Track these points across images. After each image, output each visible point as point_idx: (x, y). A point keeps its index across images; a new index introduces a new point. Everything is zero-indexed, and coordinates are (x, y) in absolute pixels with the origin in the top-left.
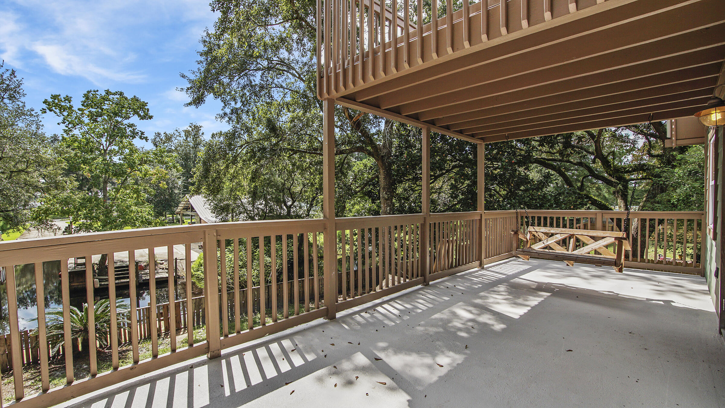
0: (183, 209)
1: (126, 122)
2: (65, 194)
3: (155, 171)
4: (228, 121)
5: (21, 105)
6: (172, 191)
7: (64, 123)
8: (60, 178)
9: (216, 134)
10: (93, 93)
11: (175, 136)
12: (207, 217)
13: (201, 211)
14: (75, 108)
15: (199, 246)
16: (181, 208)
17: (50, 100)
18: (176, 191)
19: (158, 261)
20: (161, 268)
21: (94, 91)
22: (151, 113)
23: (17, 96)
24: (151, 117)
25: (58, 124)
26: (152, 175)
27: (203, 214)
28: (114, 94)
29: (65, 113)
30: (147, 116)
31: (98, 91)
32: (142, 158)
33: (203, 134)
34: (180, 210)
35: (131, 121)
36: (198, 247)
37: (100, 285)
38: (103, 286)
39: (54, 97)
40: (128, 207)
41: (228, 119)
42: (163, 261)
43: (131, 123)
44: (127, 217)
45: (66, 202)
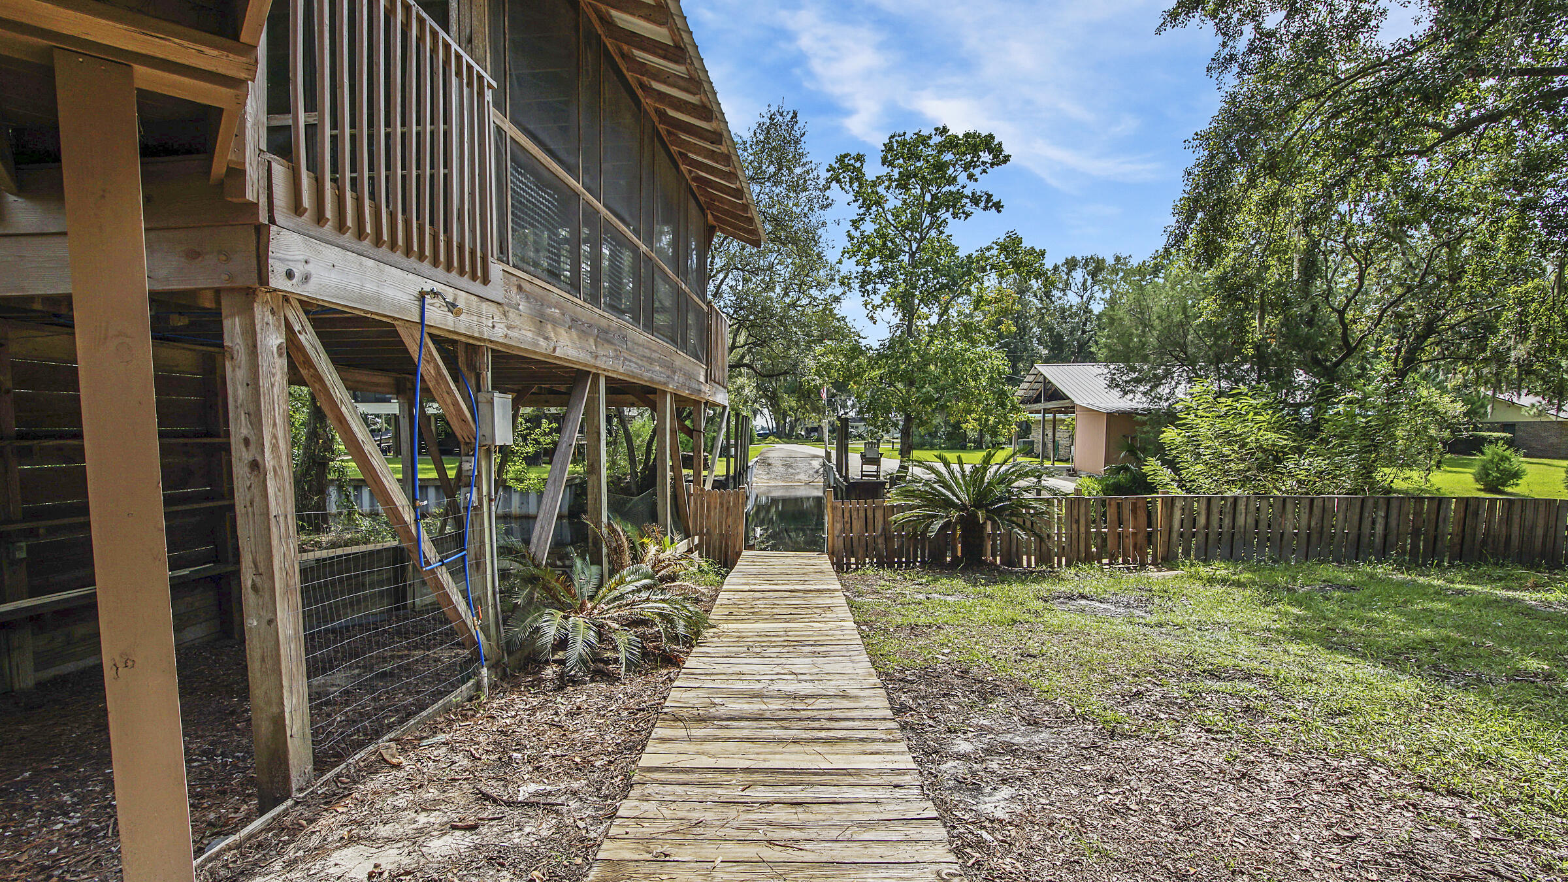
0: (1022, 403)
10: (898, 138)
12: (1091, 402)
17: (836, 163)
21: (900, 134)
24: (1007, 159)
27: (1082, 399)
30: (1000, 159)
36: (1065, 472)
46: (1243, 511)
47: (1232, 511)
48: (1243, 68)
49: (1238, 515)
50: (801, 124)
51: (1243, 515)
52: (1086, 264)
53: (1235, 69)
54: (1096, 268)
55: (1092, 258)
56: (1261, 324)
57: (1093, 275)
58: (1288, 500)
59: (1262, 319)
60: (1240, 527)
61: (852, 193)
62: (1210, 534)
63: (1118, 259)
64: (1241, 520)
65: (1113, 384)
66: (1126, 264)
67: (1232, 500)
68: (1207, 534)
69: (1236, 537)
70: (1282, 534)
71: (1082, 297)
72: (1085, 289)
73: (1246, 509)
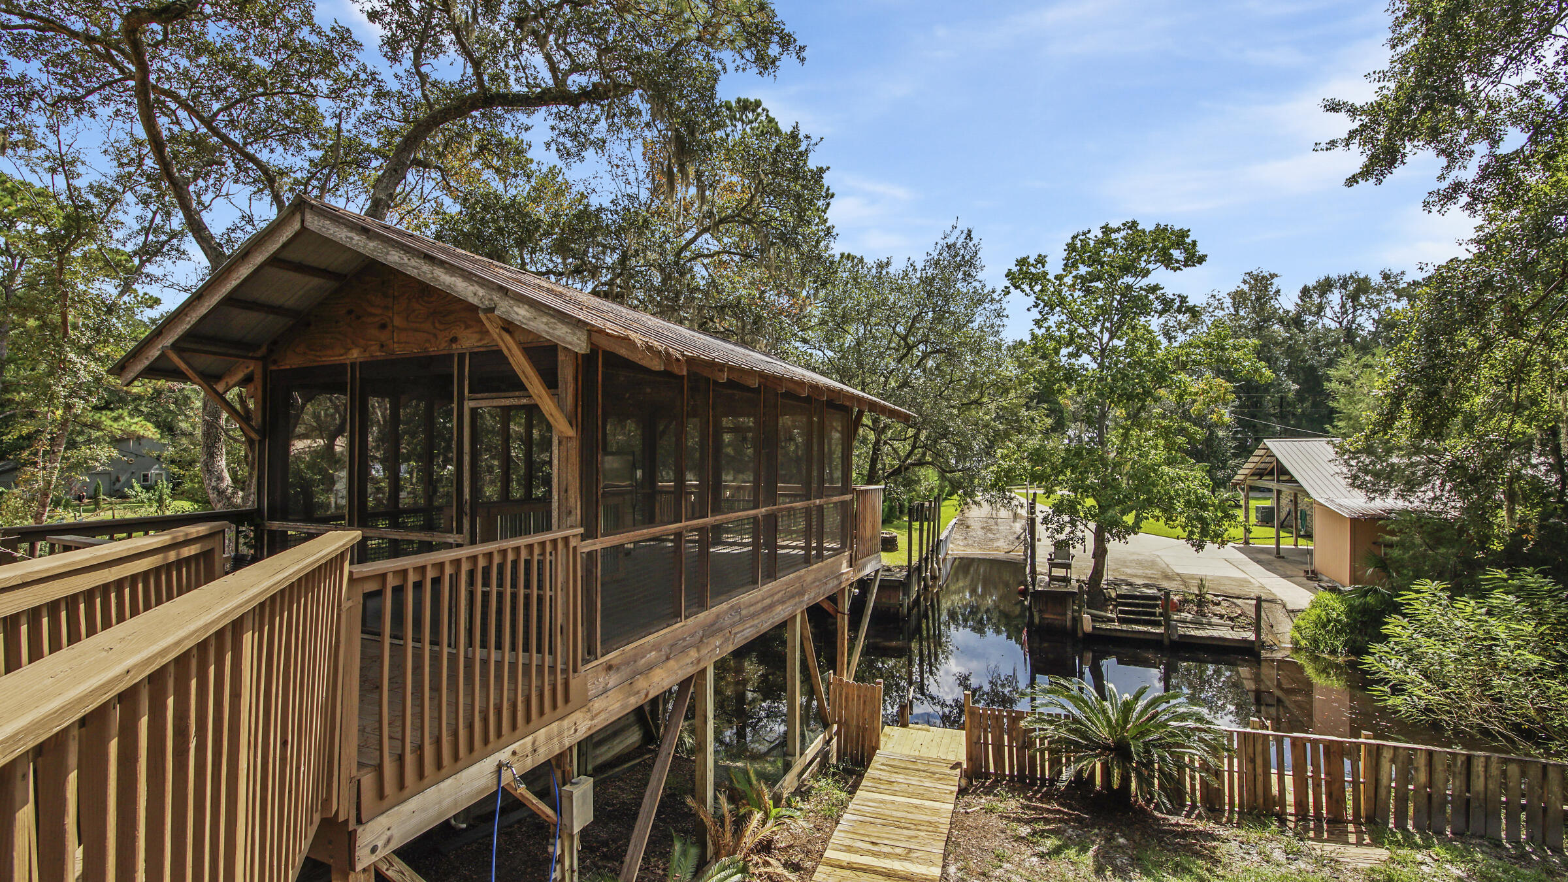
0: (1253, 475)
1: (1144, 282)
2: (1033, 443)
3: (1202, 386)
4: (1469, 206)
5: (978, 285)
6: (1212, 433)
7: (1036, 306)
8: (1023, 412)
9: (1315, 288)
10: (1082, 237)
11: (1211, 310)
12: (1332, 496)
13: (1311, 482)
14: (1051, 277)
15: (1307, 572)
16: (1246, 472)
17: (1015, 269)
18: (1221, 434)
19: (1208, 596)
20: (1216, 615)
21: (1084, 234)
22: (1201, 250)
23: (973, 273)
24: (1202, 259)
25: (1028, 310)
26: (1196, 394)
27: (1320, 491)
28: (1118, 230)
29: (1037, 288)
30: (1194, 259)
31: (1089, 231)
32: (1177, 358)
33: (1278, 292)
34: (1242, 477)
35: (1151, 280)
36: (1302, 574)
37: (1094, 628)
38: (1097, 632)
39: (1022, 262)
40: (1154, 468)
41: (1468, 199)
42: (1220, 598)
43: (1153, 283)
44: (1155, 490)
45: (1037, 456)
46: (1482, 774)
47: (1464, 772)
48: (1475, 197)
49: (1473, 777)
50: (975, 241)
51: (1482, 779)
52: (1344, 285)
53: (1464, 199)
54: (1357, 288)
55: (1351, 277)
56: (1511, 518)
57: (1354, 298)
58: (1550, 769)
59: (1511, 511)
60: (1478, 793)
61: (1033, 295)
62: (1434, 796)
63: (1386, 277)
64: (1479, 784)
65: (1355, 482)
66: (1397, 282)
67: (1463, 758)
68: (1430, 796)
69: (1473, 805)
70: (1545, 810)
71: (1340, 323)
72: (1345, 312)
73: (1486, 771)
